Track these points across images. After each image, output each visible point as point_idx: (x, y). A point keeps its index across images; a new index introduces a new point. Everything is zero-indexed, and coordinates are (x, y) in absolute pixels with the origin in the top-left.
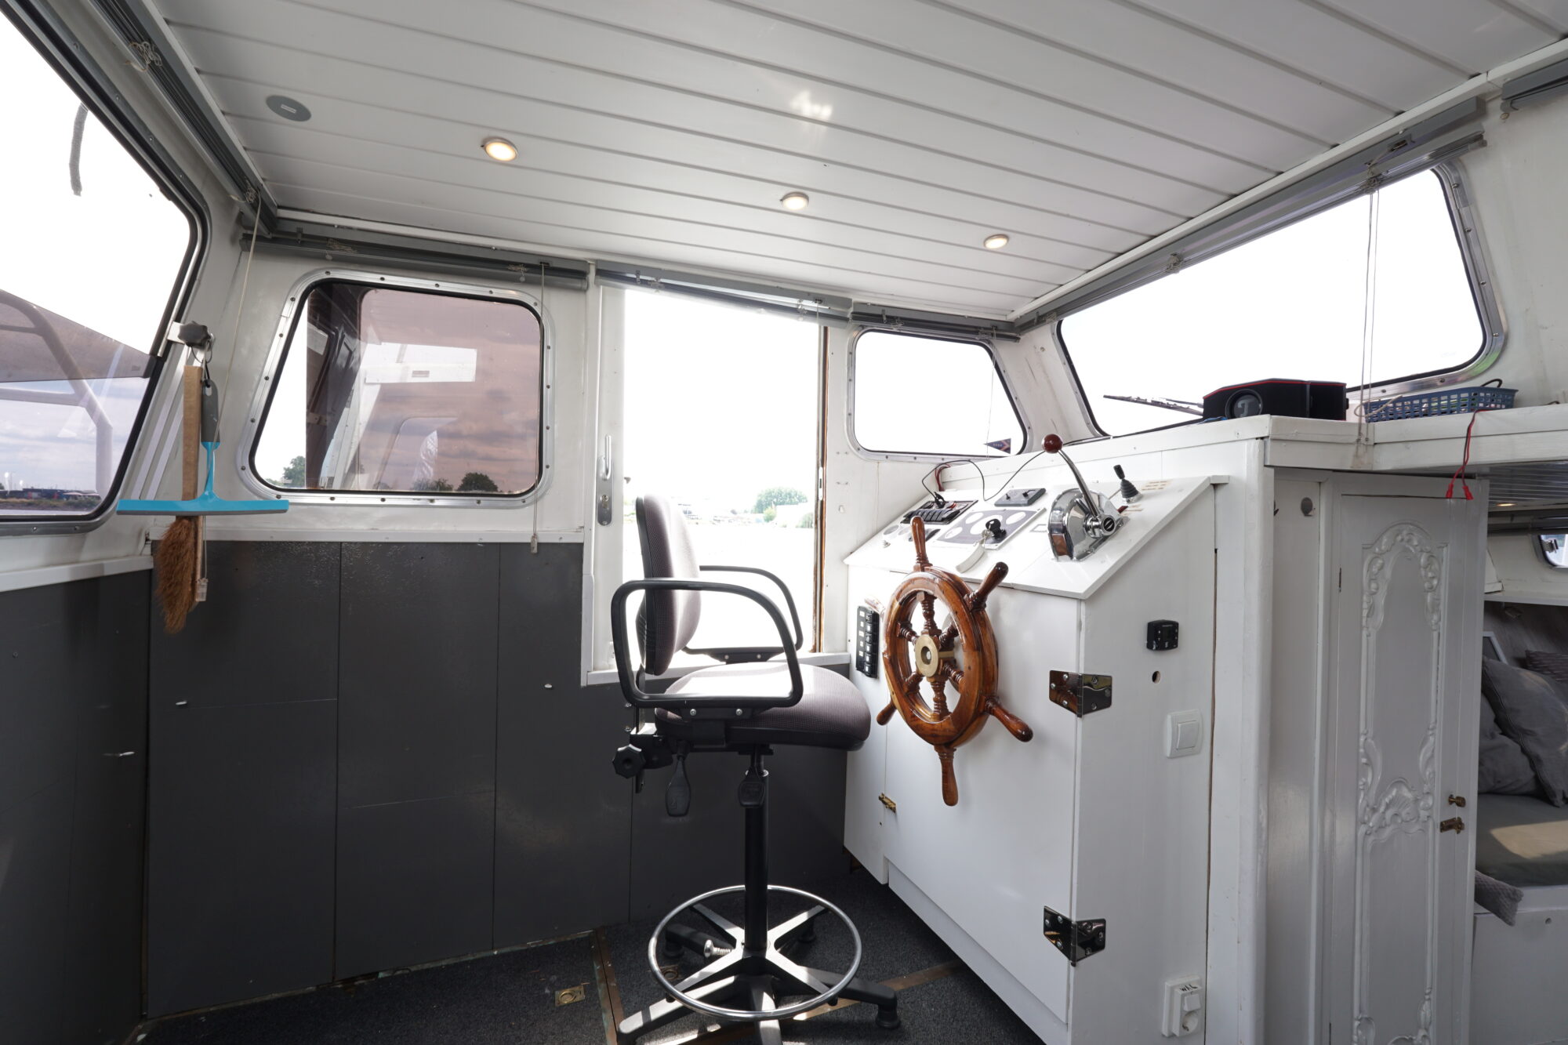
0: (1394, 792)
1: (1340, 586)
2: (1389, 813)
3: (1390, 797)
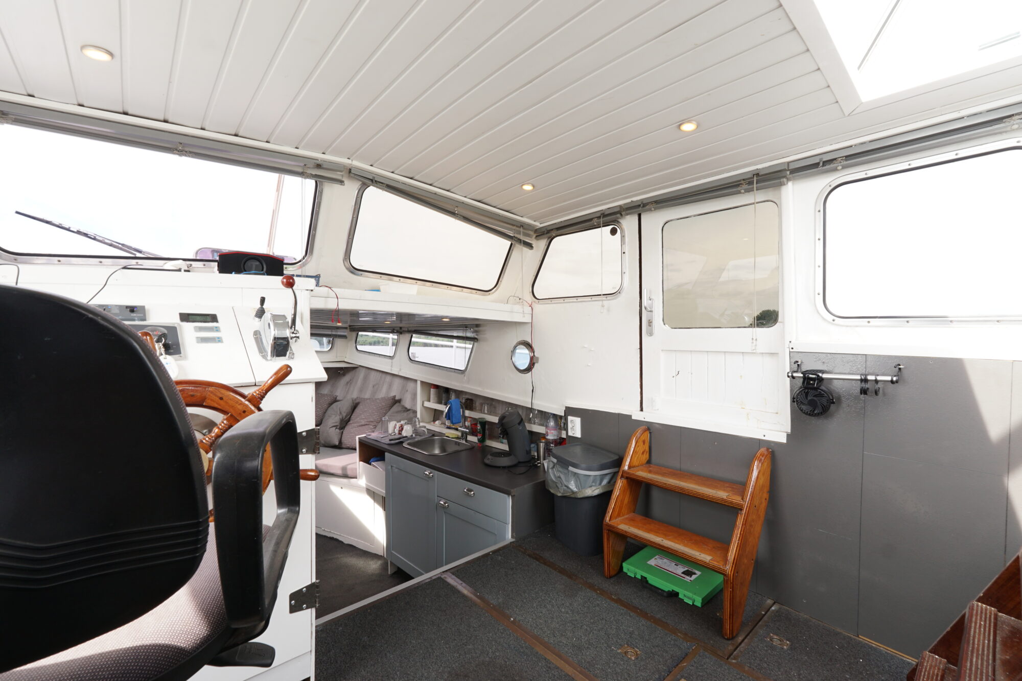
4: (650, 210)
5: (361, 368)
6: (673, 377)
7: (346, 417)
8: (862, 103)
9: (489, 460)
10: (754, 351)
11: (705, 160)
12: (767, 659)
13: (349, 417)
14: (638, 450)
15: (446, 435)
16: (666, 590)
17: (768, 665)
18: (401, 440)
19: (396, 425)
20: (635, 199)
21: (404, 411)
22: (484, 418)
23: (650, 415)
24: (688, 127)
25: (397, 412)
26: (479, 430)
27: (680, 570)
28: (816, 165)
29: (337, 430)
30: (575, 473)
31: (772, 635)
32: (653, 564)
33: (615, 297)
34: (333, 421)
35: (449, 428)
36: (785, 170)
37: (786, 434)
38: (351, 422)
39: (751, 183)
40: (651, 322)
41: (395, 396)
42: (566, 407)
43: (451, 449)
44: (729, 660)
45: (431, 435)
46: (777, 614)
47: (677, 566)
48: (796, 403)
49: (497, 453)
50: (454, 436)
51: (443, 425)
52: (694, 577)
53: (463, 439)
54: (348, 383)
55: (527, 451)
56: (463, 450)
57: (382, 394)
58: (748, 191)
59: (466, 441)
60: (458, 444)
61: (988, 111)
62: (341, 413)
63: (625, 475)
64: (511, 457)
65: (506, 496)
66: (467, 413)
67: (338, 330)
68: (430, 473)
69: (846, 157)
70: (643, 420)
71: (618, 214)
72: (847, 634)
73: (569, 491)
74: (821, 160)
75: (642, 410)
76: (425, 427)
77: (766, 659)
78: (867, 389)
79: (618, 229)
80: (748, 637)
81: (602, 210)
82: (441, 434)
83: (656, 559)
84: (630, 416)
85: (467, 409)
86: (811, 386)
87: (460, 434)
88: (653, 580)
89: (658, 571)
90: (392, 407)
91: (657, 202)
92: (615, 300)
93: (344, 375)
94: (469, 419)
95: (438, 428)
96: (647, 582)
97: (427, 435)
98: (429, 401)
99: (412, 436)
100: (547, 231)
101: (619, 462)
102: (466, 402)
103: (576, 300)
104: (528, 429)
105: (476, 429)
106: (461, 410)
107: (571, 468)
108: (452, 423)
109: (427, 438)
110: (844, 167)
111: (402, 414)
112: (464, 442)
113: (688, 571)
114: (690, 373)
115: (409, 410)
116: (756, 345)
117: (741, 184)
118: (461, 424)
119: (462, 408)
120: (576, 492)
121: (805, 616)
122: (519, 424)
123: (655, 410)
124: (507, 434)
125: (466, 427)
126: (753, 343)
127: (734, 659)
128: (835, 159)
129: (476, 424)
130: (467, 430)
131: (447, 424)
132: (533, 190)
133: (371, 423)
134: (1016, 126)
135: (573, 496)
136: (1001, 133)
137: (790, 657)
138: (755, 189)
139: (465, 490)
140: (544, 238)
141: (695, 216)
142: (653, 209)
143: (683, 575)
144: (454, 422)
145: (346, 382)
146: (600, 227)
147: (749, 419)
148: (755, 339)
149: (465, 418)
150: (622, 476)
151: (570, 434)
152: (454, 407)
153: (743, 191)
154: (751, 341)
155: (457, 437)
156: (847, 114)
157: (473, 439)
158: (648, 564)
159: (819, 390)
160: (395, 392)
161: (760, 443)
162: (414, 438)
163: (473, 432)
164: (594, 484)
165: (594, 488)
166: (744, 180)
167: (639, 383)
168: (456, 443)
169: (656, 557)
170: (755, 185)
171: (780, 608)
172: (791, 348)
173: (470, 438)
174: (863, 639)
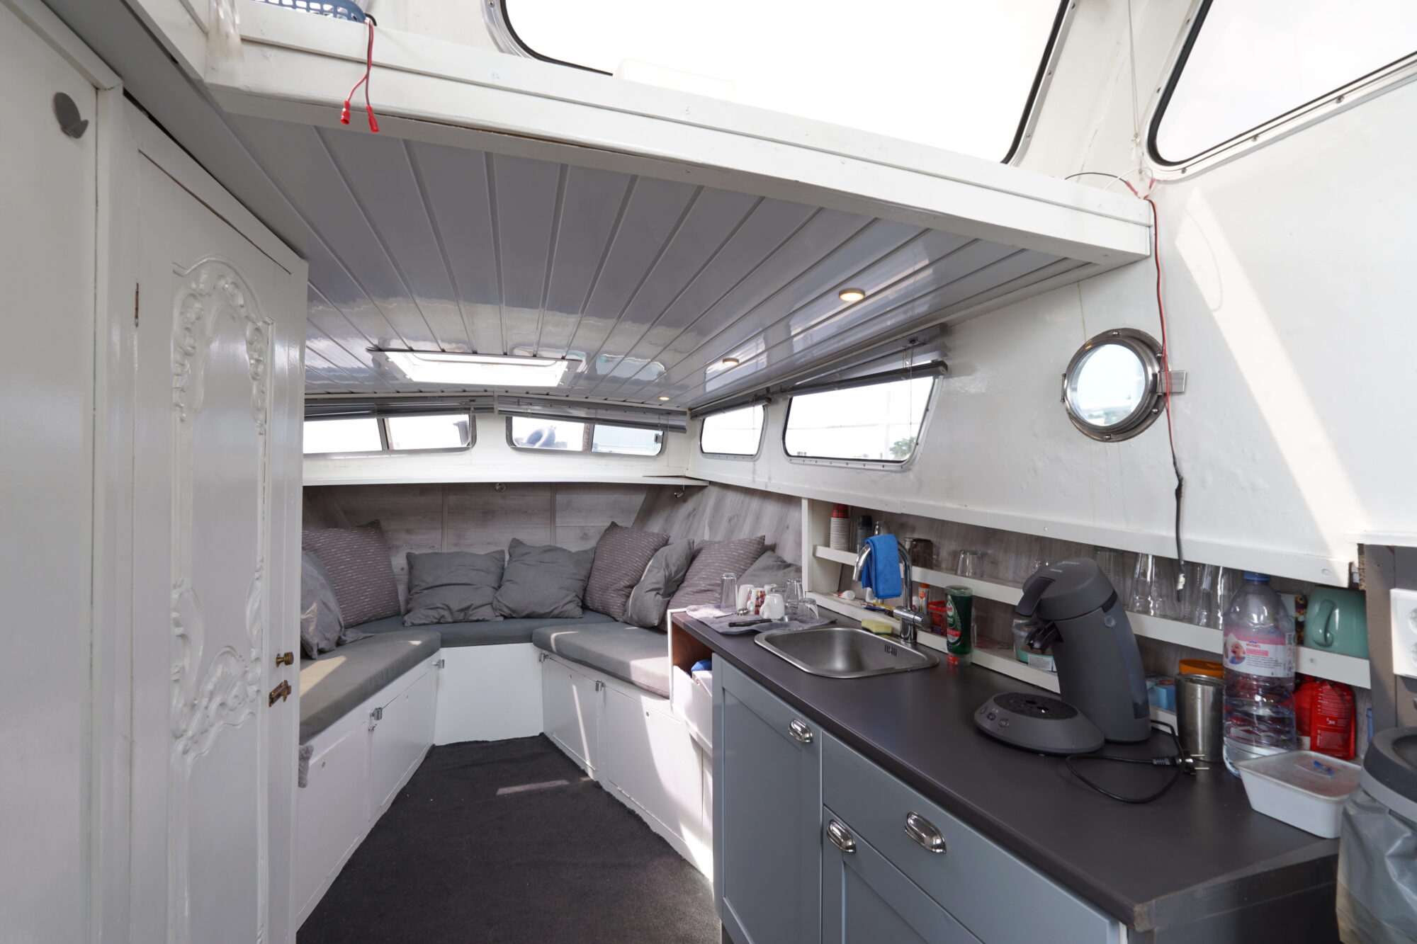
0: (219, 673)
1: (137, 317)
2: (214, 706)
3: (214, 680)
5: (711, 488)
7: (677, 573)
9: (992, 717)
13: (682, 574)
15: (863, 625)
18: (753, 627)
19: (750, 592)
21: (779, 568)
22: (966, 589)
25: (766, 569)
26: (950, 620)
29: (659, 597)
34: (654, 580)
35: (872, 609)
38: (685, 584)
41: (765, 536)
43: (877, 662)
45: (827, 621)
49: (1016, 696)
50: (882, 630)
51: (858, 603)
53: (906, 639)
54: (689, 515)
55: (1135, 705)
56: (906, 671)
57: (745, 532)
59: (915, 645)
60: (894, 651)
62: (667, 566)
64: (1075, 719)
65: (1104, 921)
66: (917, 574)
67: (670, 417)
68: (804, 731)
76: (813, 602)
82: (853, 622)
85: (916, 562)
87: (897, 626)
90: (757, 559)
93: (684, 500)
94: (921, 590)
95: (849, 607)
97: (817, 622)
98: (827, 544)
99: (782, 619)
102: (913, 547)
104: (1136, 631)
105: (943, 619)
106: (902, 567)
108: (876, 594)
109: (816, 627)
111: (775, 573)
112: (908, 648)
115: (789, 565)
118: (901, 600)
119: (903, 558)
122: (1107, 607)
124: (1059, 638)
125: (913, 609)
129: (942, 604)
130: (917, 618)
131: (868, 599)
133: (715, 588)
139: (911, 821)
144: (881, 593)
145: (687, 513)
149: (912, 587)
152: (881, 556)
155: (889, 631)
157: (937, 643)
160: (766, 531)
162: (786, 625)
163: (936, 626)
168: (887, 647)
173: (925, 638)
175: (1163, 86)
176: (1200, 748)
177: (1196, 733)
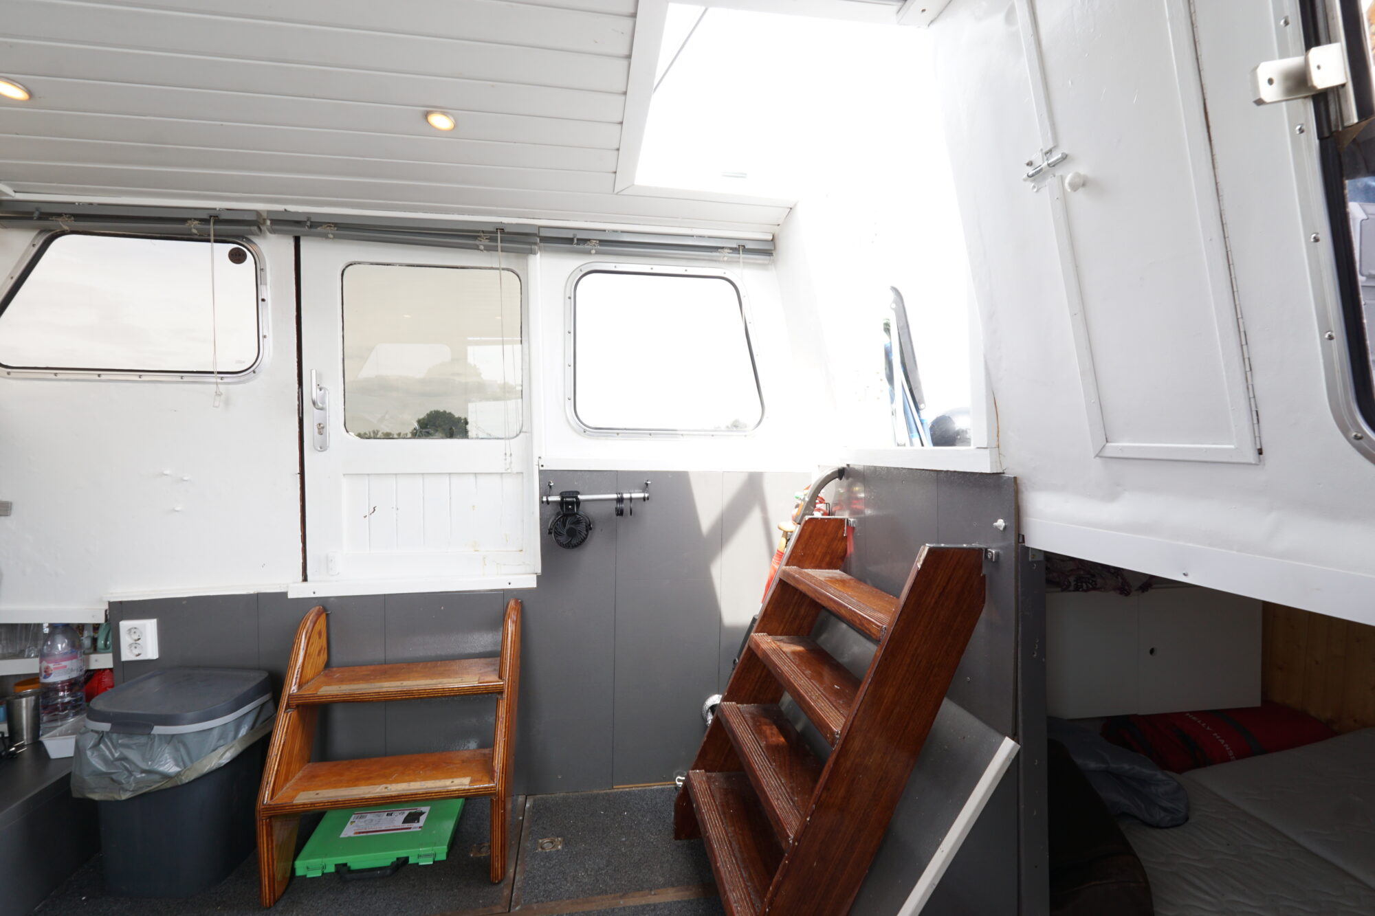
4: (325, 236)
6: (365, 517)
8: (633, 185)
10: (509, 471)
11: (438, 185)
12: (550, 876)
14: (312, 651)
16: (387, 863)
17: (554, 883)
20: (292, 208)
23: (323, 586)
24: (440, 122)
27: (398, 819)
28: (569, 241)
30: (173, 736)
31: (540, 841)
32: (351, 834)
33: (242, 379)
36: (534, 235)
37: (535, 576)
39: (494, 239)
40: (323, 428)
42: (110, 603)
44: (511, 911)
46: (534, 810)
47: (391, 815)
48: (553, 535)
52: (423, 818)
58: (488, 249)
61: (710, 237)
63: (294, 702)
69: (601, 241)
70: (313, 596)
71: (254, 225)
72: (603, 792)
73: (157, 777)
74: (575, 235)
75: (305, 579)
77: (548, 878)
78: (621, 510)
79: (248, 254)
80: (519, 862)
81: (215, 209)
83: (352, 822)
84: (285, 594)
86: (570, 512)
88: (358, 861)
89: (365, 841)
91: (338, 226)
92: (244, 385)
96: (350, 871)
100: (42, 213)
101: (274, 684)
103: (137, 378)
107: (158, 730)
110: (598, 253)
113: (410, 814)
114: (395, 509)
116: (511, 462)
117: (479, 236)
120: (178, 774)
121: (562, 794)
123: (333, 575)
126: (506, 459)
127: (517, 905)
128: (589, 240)
132: (26, 101)
134: (726, 259)
135: (169, 785)
136: (716, 261)
137: (569, 856)
138: (499, 249)
140: (33, 228)
141: (401, 265)
142: (331, 236)
143: (406, 825)
146: (208, 241)
147: (485, 565)
148: (508, 454)
150: (288, 706)
151: (127, 655)
153: (482, 247)
154: (504, 458)
156: (616, 191)
158: (343, 839)
159: (578, 516)
161: (505, 593)
164: (222, 742)
165: (221, 750)
166: (483, 232)
167: (299, 533)
169: (352, 820)
170: (499, 244)
171: (535, 801)
172: (540, 465)
174: (619, 788)
175: (16, 276)
176: (25, 737)
177: (22, 729)
